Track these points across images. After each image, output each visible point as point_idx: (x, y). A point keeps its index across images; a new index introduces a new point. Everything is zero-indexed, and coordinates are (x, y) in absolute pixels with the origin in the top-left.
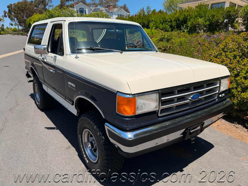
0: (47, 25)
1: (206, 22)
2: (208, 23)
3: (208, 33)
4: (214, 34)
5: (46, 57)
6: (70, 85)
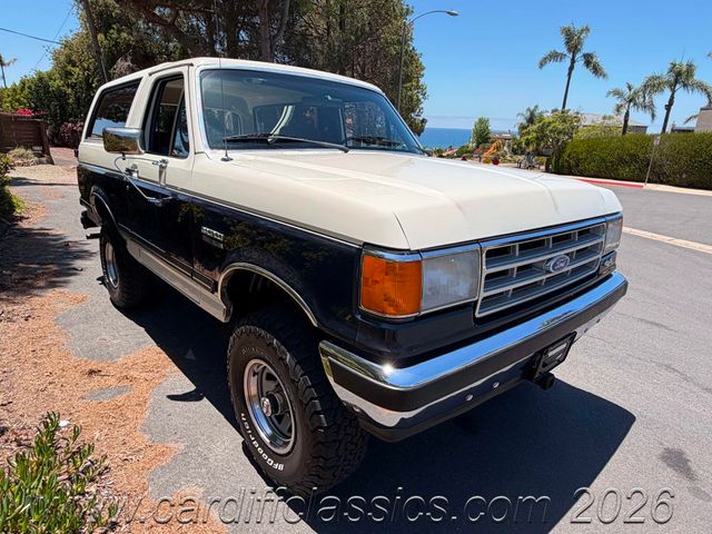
5: (137, 167)
6: (206, 235)
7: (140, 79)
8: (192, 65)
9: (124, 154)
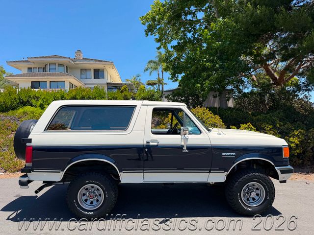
0: (135, 107)
5: (157, 140)
6: (226, 155)
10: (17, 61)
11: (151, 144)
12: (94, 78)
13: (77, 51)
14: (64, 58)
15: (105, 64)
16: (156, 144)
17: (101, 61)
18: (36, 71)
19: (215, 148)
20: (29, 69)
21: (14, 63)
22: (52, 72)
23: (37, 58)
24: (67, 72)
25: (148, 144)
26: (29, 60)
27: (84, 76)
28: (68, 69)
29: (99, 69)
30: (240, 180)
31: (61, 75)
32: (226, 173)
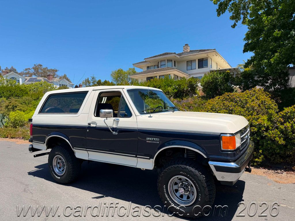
0: (87, 93)
1: (174, 90)
2: (175, 91)
3: (179, 99)
4: (183, 100)
5: (95, 122)
6: (149, 140)
7: (88, 91)
8: (124, 88)
9: (107, 118)
10: (139, 63)
11: (92, 125)
12: (199, 68)
13: (184, 45)
14: (171, 53)
15: (208, 53)
16: (94, 126)
17: (204, 51)
18: (152, 69)
19: (140, 132)
20: (148, 67)
21: (137, 65)
22: (163, 67)
23: (152, 57)
24: (175, 66)
25: (90, 125)
26: (147, 60)
27: (189, 67)
28: (175, 63)
29: (203, 59)
30: (165, 170)
31: (168, 69)
32: (151, 160)
